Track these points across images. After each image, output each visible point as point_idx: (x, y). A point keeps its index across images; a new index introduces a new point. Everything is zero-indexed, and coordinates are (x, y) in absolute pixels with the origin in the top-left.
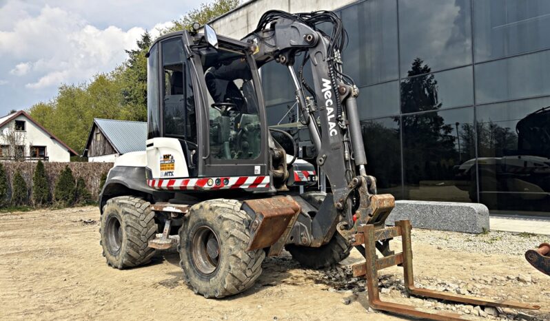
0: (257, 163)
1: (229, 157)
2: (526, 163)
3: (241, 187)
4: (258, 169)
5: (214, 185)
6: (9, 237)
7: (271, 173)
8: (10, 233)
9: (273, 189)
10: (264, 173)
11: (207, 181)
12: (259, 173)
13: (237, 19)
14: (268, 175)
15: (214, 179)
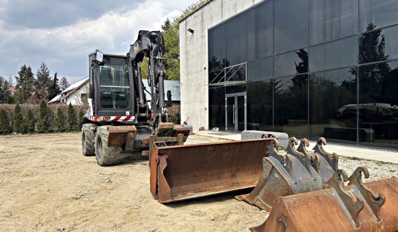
0: (128, 110)
1: (115, 107)
2: (378, 108)
3: (118, 121)
4: (128, 113)
5: (102, 119)
6: (61, 144)
7: (136, 115)
8: (61, 142)
9: (137, 122)
10: (131, 115)
11: (99, 118)
12: (129, 114)
13: (197, 16)
14: (135, 115)
15: (102, 117)
